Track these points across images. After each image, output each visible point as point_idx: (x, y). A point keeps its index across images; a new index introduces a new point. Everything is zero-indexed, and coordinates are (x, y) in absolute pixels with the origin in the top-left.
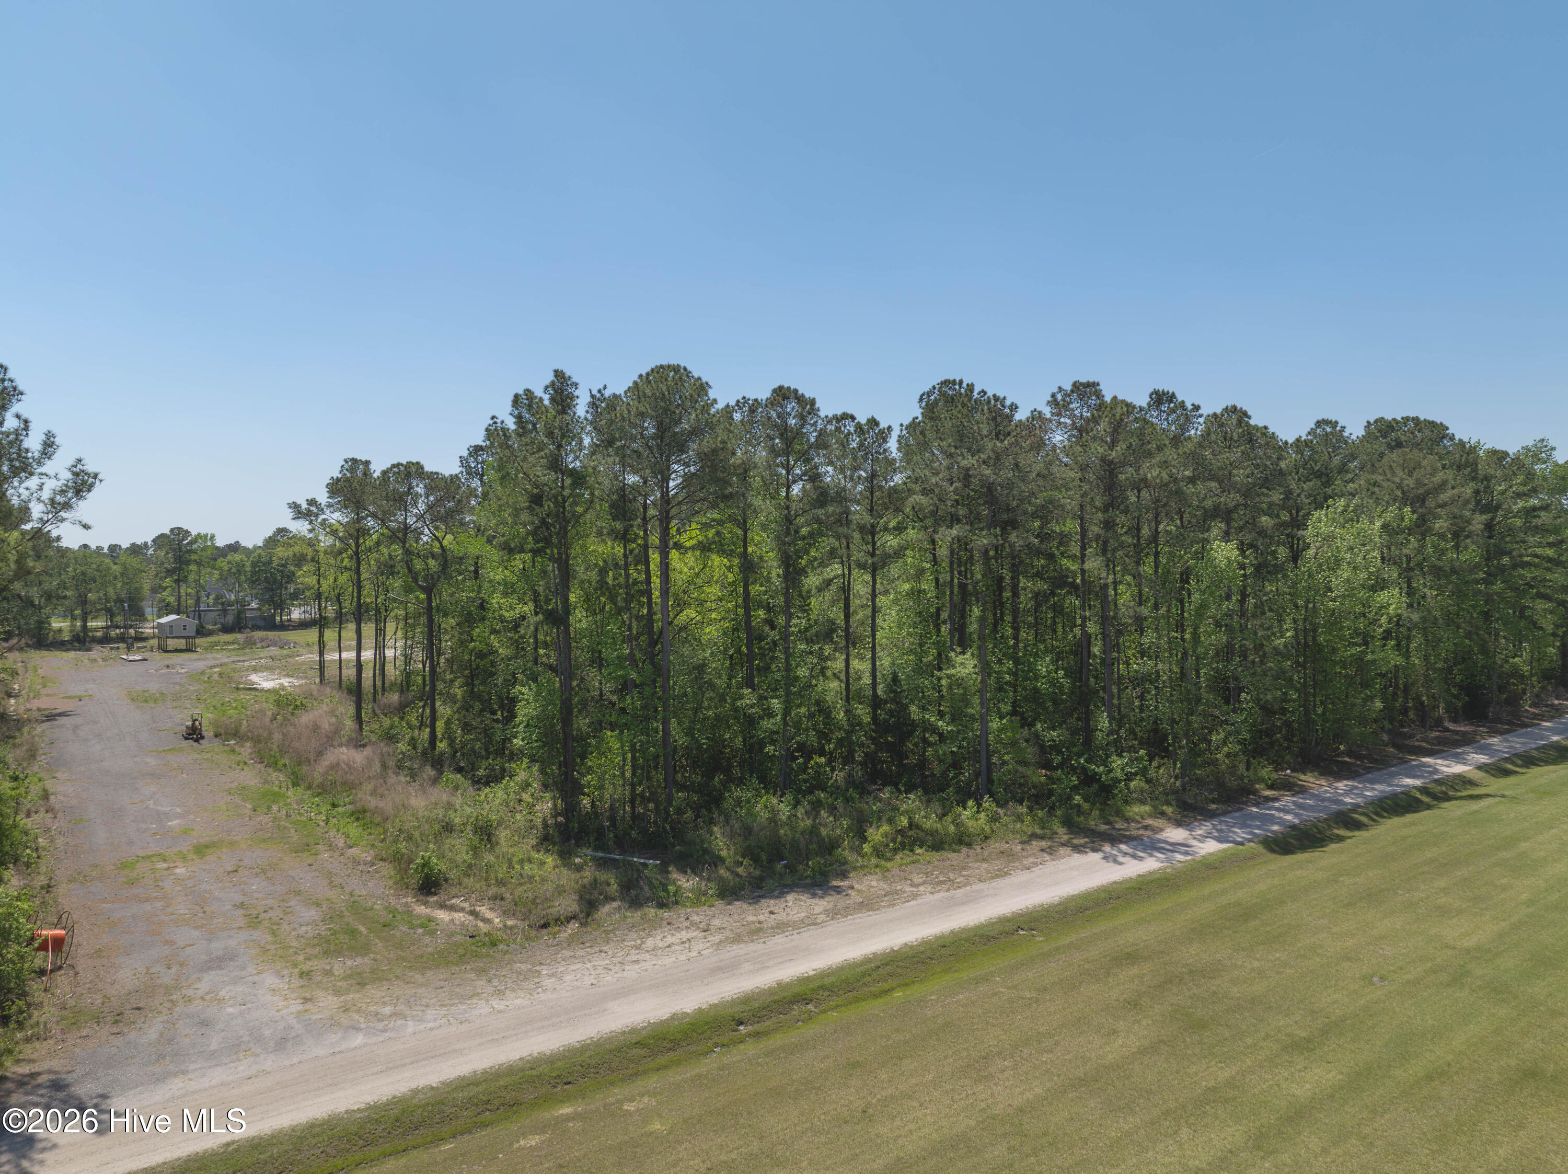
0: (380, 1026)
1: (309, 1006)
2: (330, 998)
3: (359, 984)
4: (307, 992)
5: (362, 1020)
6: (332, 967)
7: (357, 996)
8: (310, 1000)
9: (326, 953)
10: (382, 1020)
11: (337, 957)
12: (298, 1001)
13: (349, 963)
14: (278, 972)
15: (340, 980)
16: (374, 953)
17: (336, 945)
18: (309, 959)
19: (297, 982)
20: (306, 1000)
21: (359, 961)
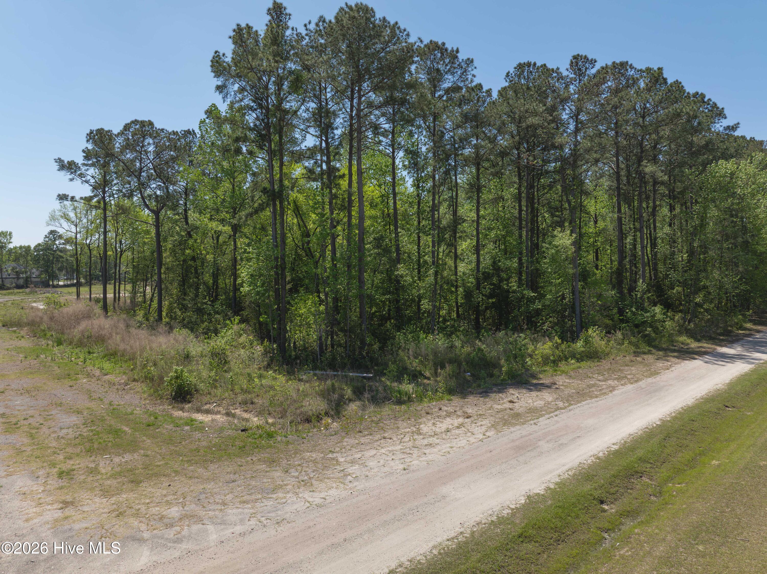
0: (171, 533)
1: (69, 511)
2: (97, 500)
3: (132, 482)
4: (67, 494)
5: (143, 527)
6: (98, 465)
7: (132, 496)
8: (72, 503)
9: (90, 451)
10: (172, 526)
11: (102, 455)
12: (55, 506)
13: (117, 460)
14: (33, 472)
15: (108, 479)
16: (143, 449)
17: (100, 443)
18: (70, 458)
19: (54, 483)
20: (66, 504)
21: (128, 457)
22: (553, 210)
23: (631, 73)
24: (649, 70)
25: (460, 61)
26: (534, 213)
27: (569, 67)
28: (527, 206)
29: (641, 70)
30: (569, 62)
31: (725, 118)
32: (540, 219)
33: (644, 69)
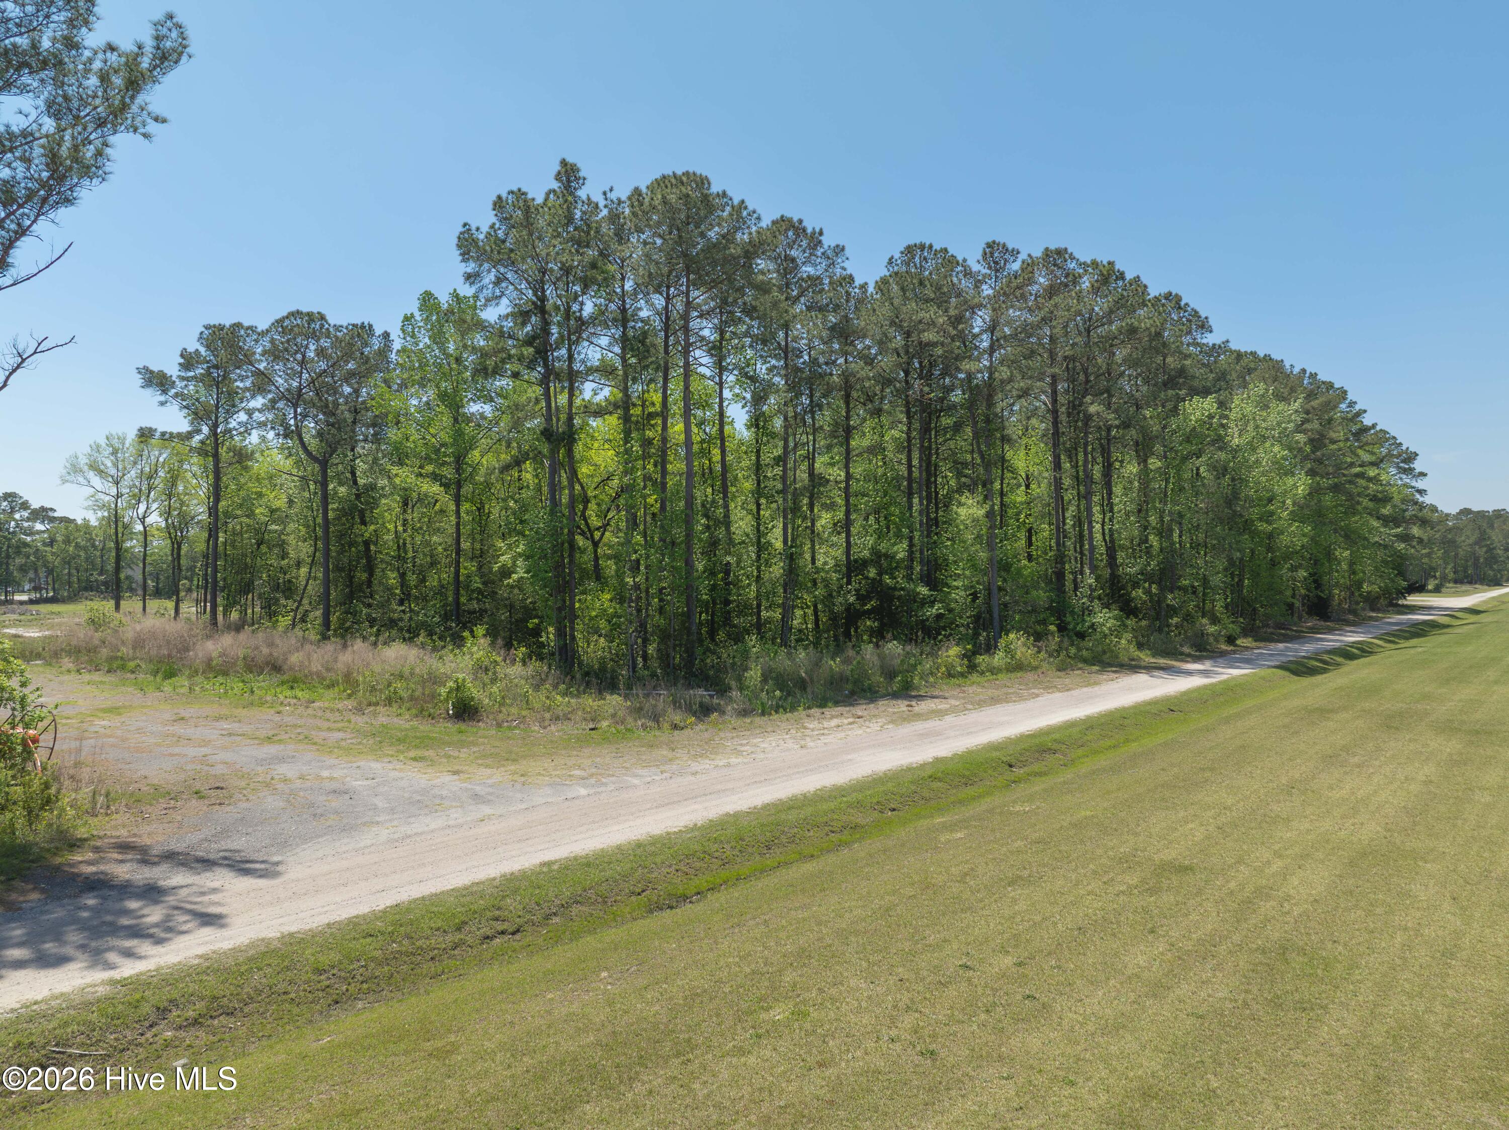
1: (465, 775)
2: (484, 770)
3: (507, 760)
5: (558, 779)
6: (447, 753)
7: (519, 767)
8: (460, 772)
9: (419, 748)
10: (586, 778)
11: (440, 748)
16: (485, 744)
17: (420, 743)
20: (454, 772)
22: (959, 467)
23: (1072, 265)
24: (1095, 264)
25: (826, 247)
26: (930, 470)
27: (980, 258)
28: (921, 459)
29: (1084, 263)
30: (981, 252)
31: (1211, 332)
32: (940, 480)
33: (1089, 262)
